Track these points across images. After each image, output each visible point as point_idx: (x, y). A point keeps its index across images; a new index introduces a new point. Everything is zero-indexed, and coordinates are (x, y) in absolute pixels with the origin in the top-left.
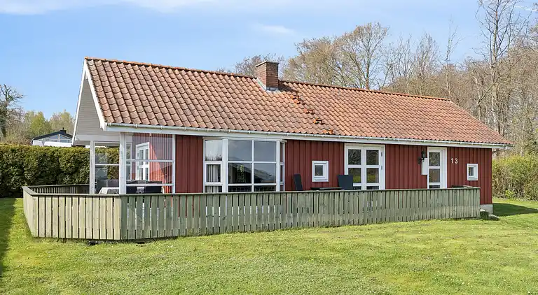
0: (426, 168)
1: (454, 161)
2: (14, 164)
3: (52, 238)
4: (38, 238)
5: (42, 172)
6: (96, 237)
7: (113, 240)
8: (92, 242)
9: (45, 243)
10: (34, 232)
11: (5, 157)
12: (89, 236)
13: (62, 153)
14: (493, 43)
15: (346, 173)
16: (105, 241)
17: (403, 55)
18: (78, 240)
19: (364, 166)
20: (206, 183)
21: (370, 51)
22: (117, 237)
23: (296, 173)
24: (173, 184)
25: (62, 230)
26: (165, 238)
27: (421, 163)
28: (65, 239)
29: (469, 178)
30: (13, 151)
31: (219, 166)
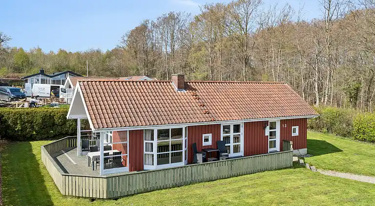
0: (267, 131)
1: (284, 126)
2: (28, 122)
3: (72, 196)
4: (65, 195)
5: (44, 125)
6: (94, 197)
7: (103, 199)
8: (93, 200)
9: (69, 199)
10: (63, 192)
11: (23, 118)
12: (91, 196)
13: (56, 113)
14: (327, 16)
15: (222, 140)
16: (99, 198)
17: (271, 17)
18: (85, 198)
19: (232, 134)
20: (145, 152)
21: (249, 14)
22: (105, 197)
23: (193, 143)
24: (128, 154)
25: (77, 192)
26: (127, 196)
27: (264, 129)
28: (79, 197)
29: (293, 135)
30: (27, 113)
31: (152, 144)
